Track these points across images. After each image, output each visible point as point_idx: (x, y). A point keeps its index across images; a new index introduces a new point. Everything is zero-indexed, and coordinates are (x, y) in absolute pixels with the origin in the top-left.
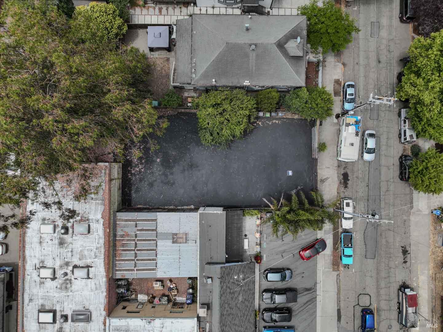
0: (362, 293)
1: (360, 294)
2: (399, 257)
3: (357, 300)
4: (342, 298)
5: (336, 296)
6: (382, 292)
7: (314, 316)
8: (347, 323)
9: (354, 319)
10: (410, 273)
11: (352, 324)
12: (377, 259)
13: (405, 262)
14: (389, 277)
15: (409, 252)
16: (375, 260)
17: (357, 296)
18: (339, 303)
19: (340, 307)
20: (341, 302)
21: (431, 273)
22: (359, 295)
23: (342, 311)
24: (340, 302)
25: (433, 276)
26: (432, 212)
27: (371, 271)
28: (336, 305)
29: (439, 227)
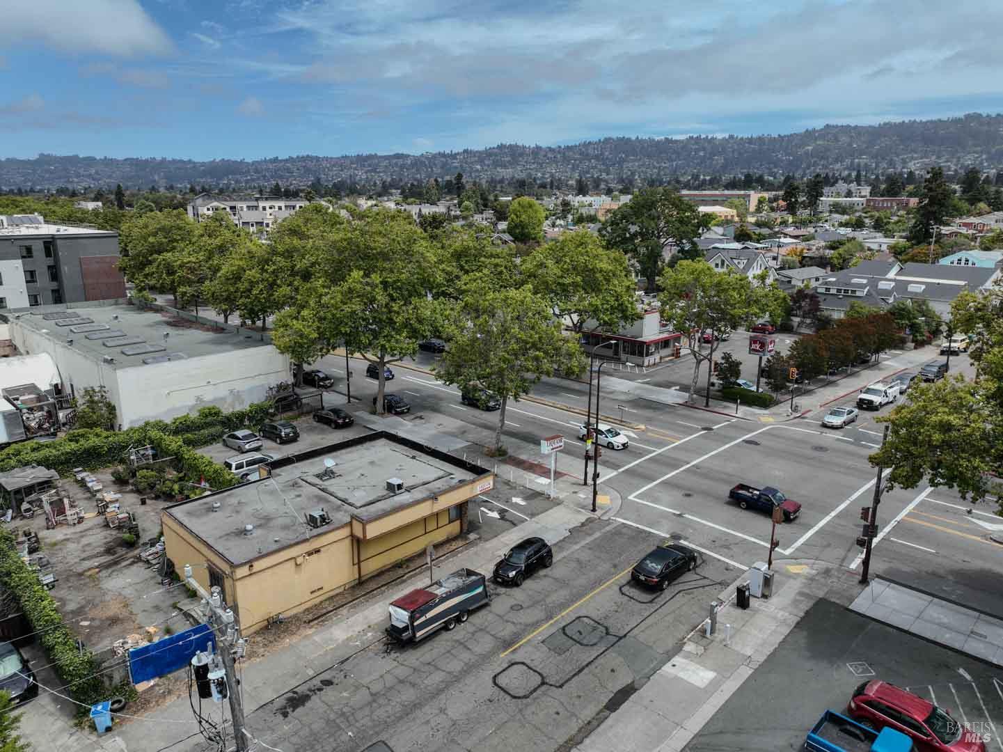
0: (508, 698)
1: (515, 697)
2: (323, 702)
3: (539, 692)
4: (574, 727)
5: (587, 741)
6: (455, 666)
7: (703, 739)
8: (613, 671)
9: (587, 665)
10: (348, 659)
11: (601, 660)
12: (377, 734)
13: (328, 683)
14: (401, 682)
15: (291, 695)
16: (384, 737)
17: (528, 700)
18: (595, 723)
19: (601, 711)
20: (589, 719)
21: (313, 630)
22: (519, 698)
23: (605, 700)
24: (589, 723)
25: (317, 624)
26: (108, 729)
27: (428, 722)
28: (609, 722)
29: (157, 688)
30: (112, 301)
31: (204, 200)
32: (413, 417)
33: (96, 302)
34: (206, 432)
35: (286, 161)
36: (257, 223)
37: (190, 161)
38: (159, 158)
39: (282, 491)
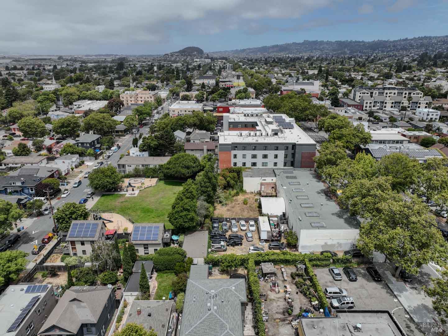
30: (309, 169)
31: (360, 88)
32: (412, 286)
33: (303, 169)
34: (324, 263)
35: (412, 40)
36: (381, 102)
37: (363, 42)
38: (349, 40)
39: (339, 329)
